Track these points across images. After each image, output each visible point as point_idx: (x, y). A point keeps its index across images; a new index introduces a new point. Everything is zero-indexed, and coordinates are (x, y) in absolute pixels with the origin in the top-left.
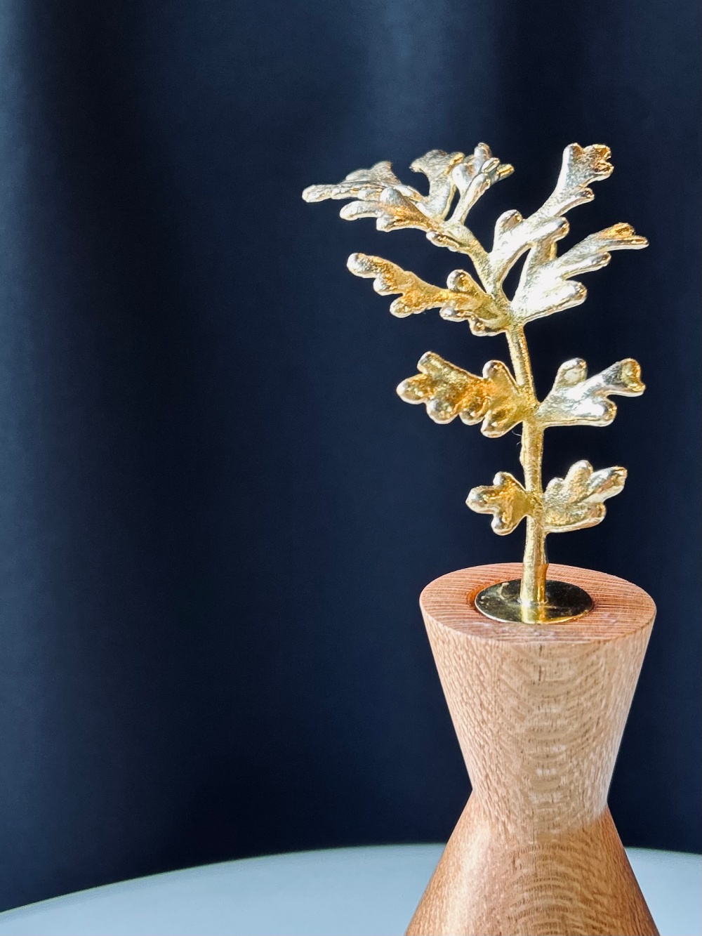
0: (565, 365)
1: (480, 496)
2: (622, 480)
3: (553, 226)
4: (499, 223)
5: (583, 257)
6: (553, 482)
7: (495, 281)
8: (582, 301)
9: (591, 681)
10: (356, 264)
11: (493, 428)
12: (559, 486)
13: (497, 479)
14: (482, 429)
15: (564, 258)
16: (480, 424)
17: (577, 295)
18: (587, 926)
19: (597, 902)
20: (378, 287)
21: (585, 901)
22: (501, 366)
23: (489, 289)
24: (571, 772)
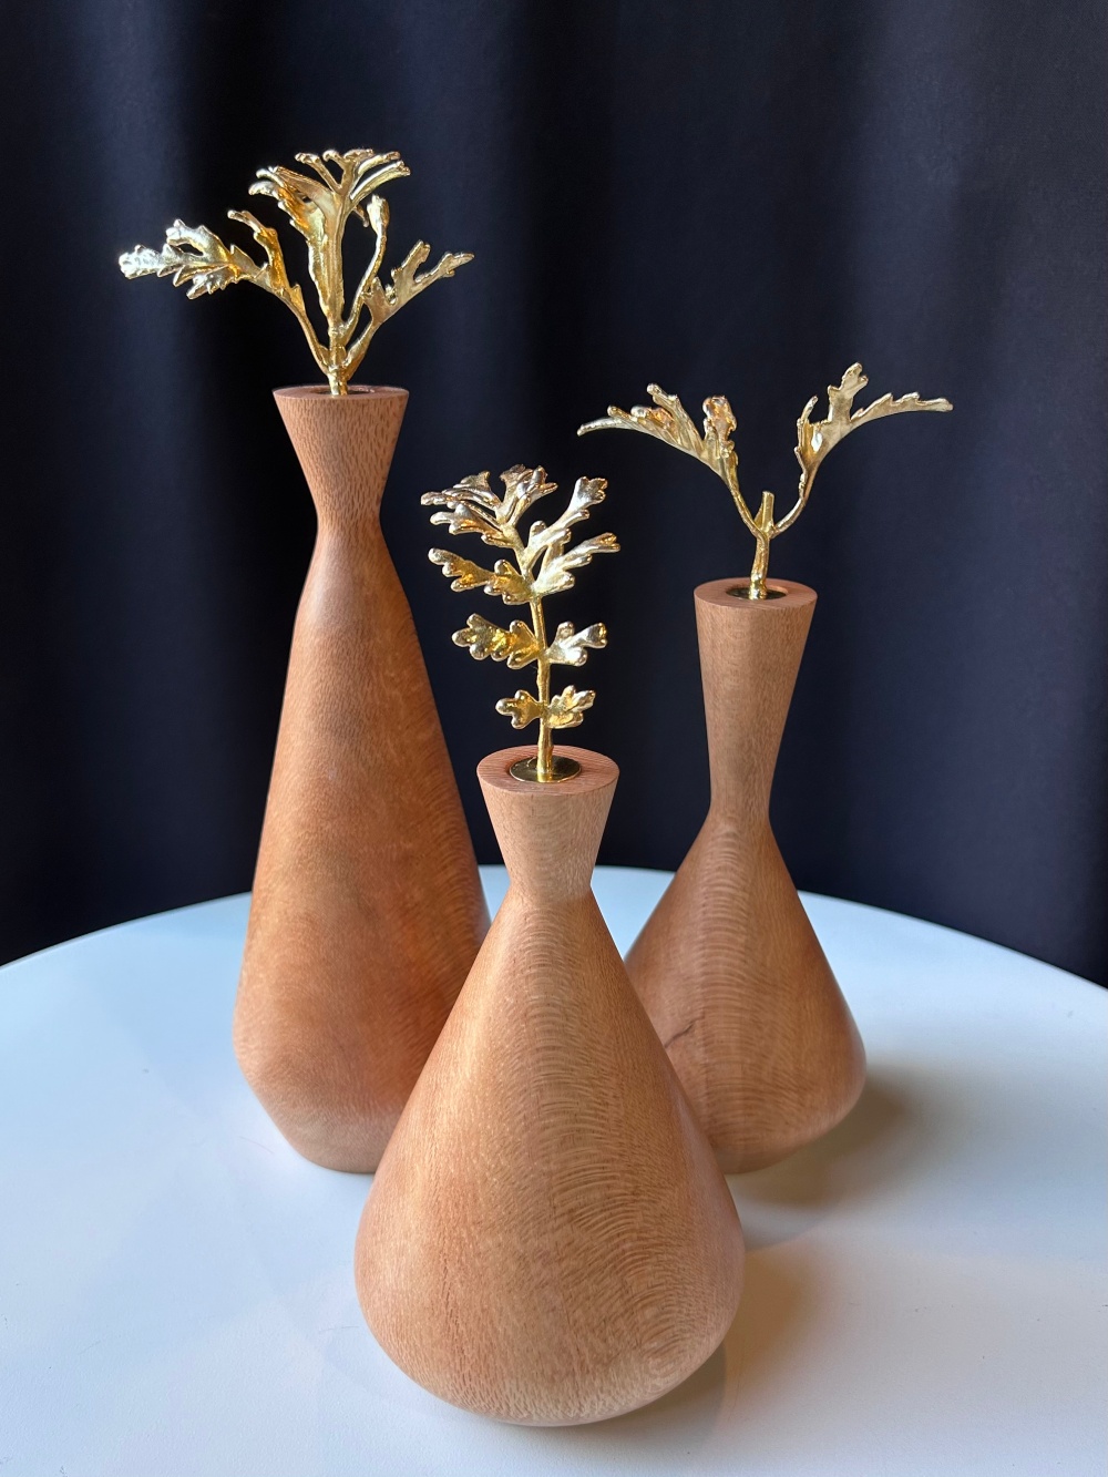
0: (561, 626)
1: (505, 705)
2: (592, 699)
3: (562, 534)
4: (533, 528)
5: (575, 557)
6: (556, 697)
7: (529, 567)
8: (572, 585)
9: (564, 818)
10: (433, 556)
11: (516, 663)
12: (557, 701)
13: (517, 695)
14: (509, 662)
15: (567, 555)
16: (506, 660)
17: (569, 583)
18: (565, 958)
19: (573, 946)
20: (446, 571)
21: (565, 944)
22: (522, 624)
23: (524, 572)
24: (557, 870)
